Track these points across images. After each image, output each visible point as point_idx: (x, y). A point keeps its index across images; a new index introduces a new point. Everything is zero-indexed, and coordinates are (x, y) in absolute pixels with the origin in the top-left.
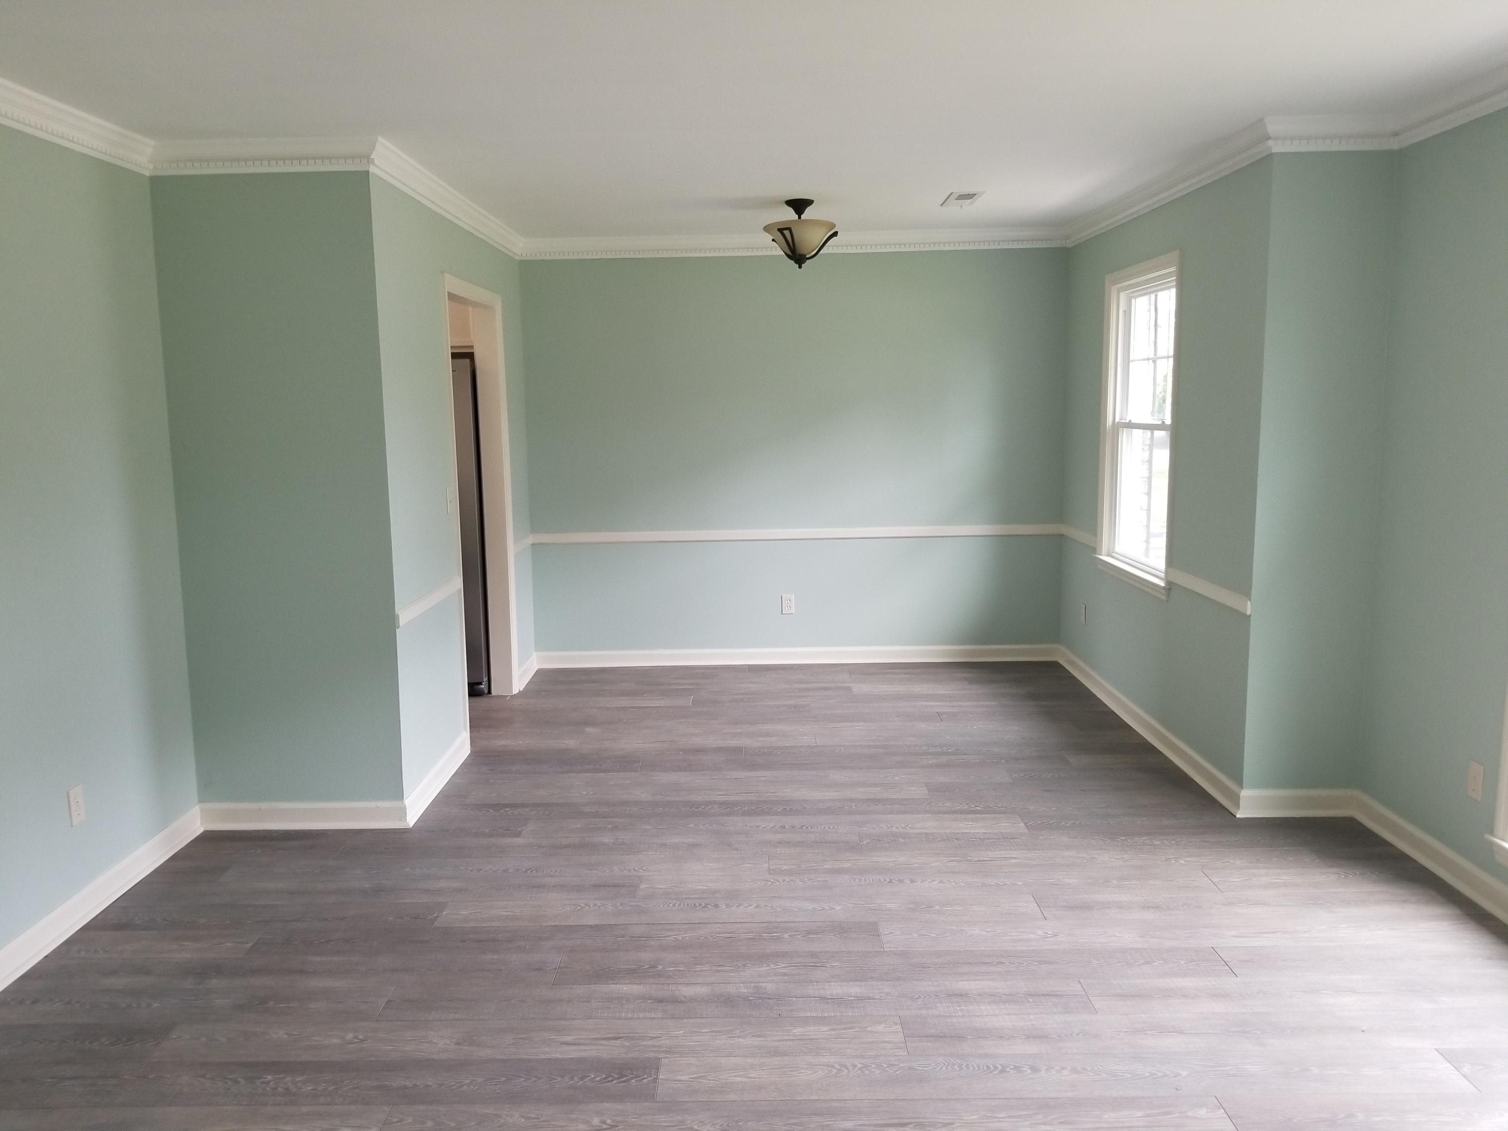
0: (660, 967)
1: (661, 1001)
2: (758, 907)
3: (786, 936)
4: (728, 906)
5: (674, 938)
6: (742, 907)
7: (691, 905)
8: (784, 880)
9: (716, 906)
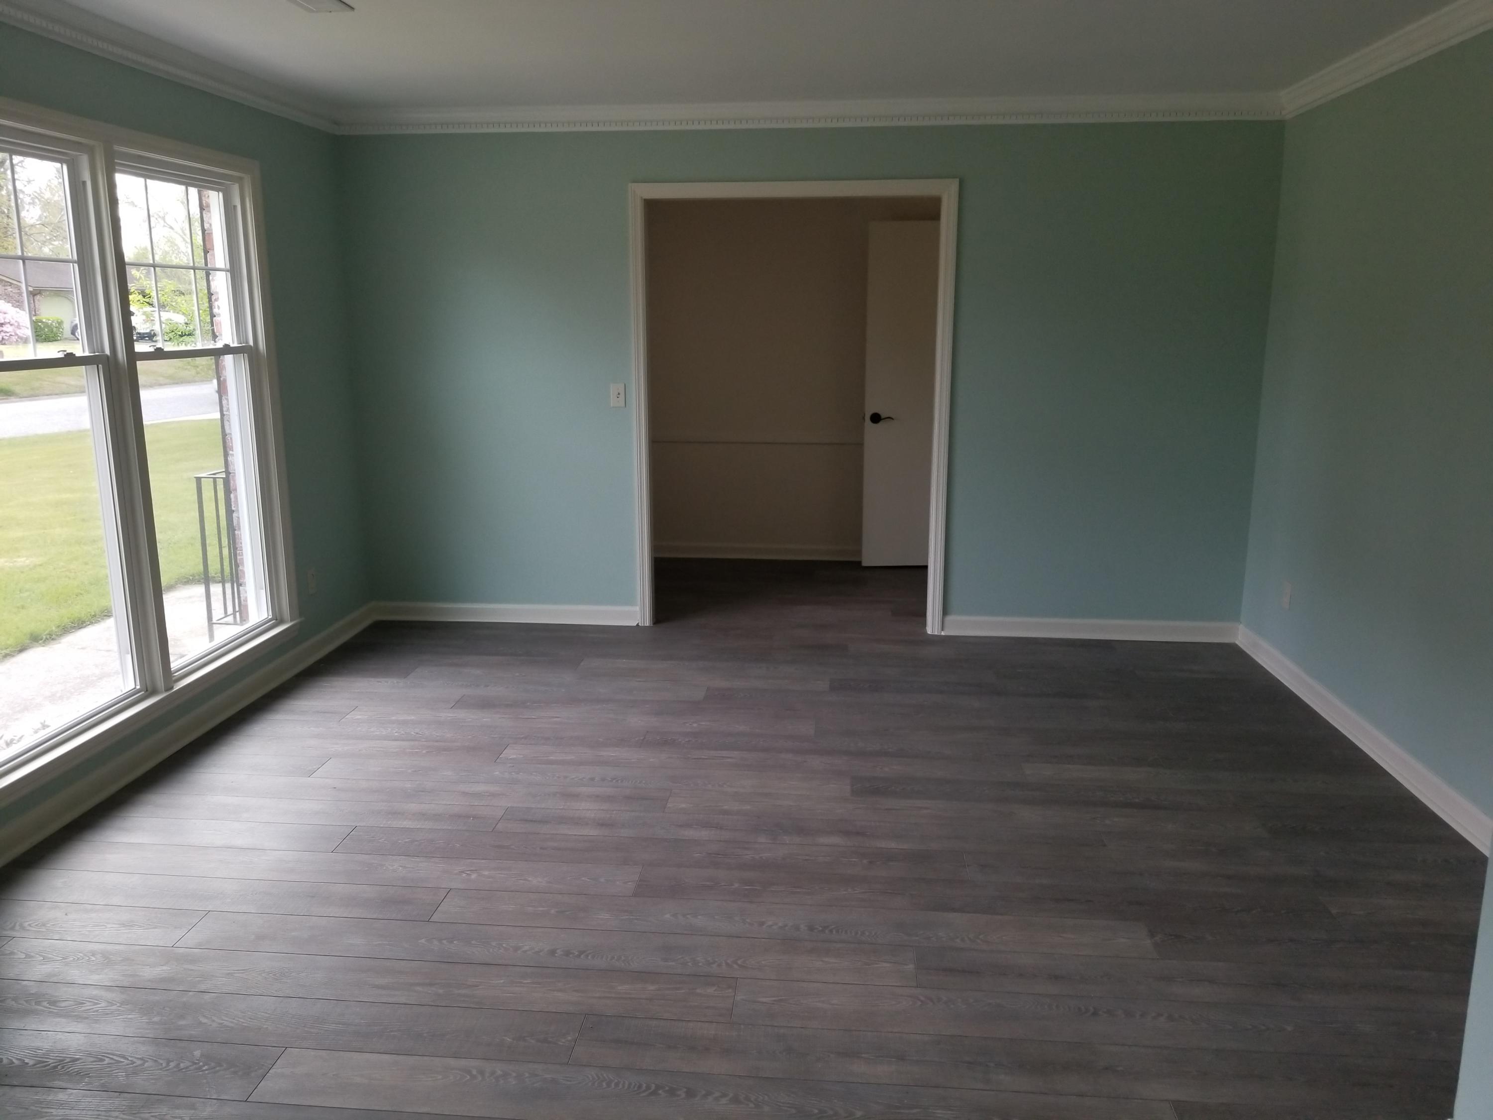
0: (865, 861)
1: (858, 834)
2: (762, 924)
3: (736, 885)
4: (797, 928)
5: (857, 890)
6: (780, 924)
7: (842, 932)
8: (719, 965)
9: (811, 928)
